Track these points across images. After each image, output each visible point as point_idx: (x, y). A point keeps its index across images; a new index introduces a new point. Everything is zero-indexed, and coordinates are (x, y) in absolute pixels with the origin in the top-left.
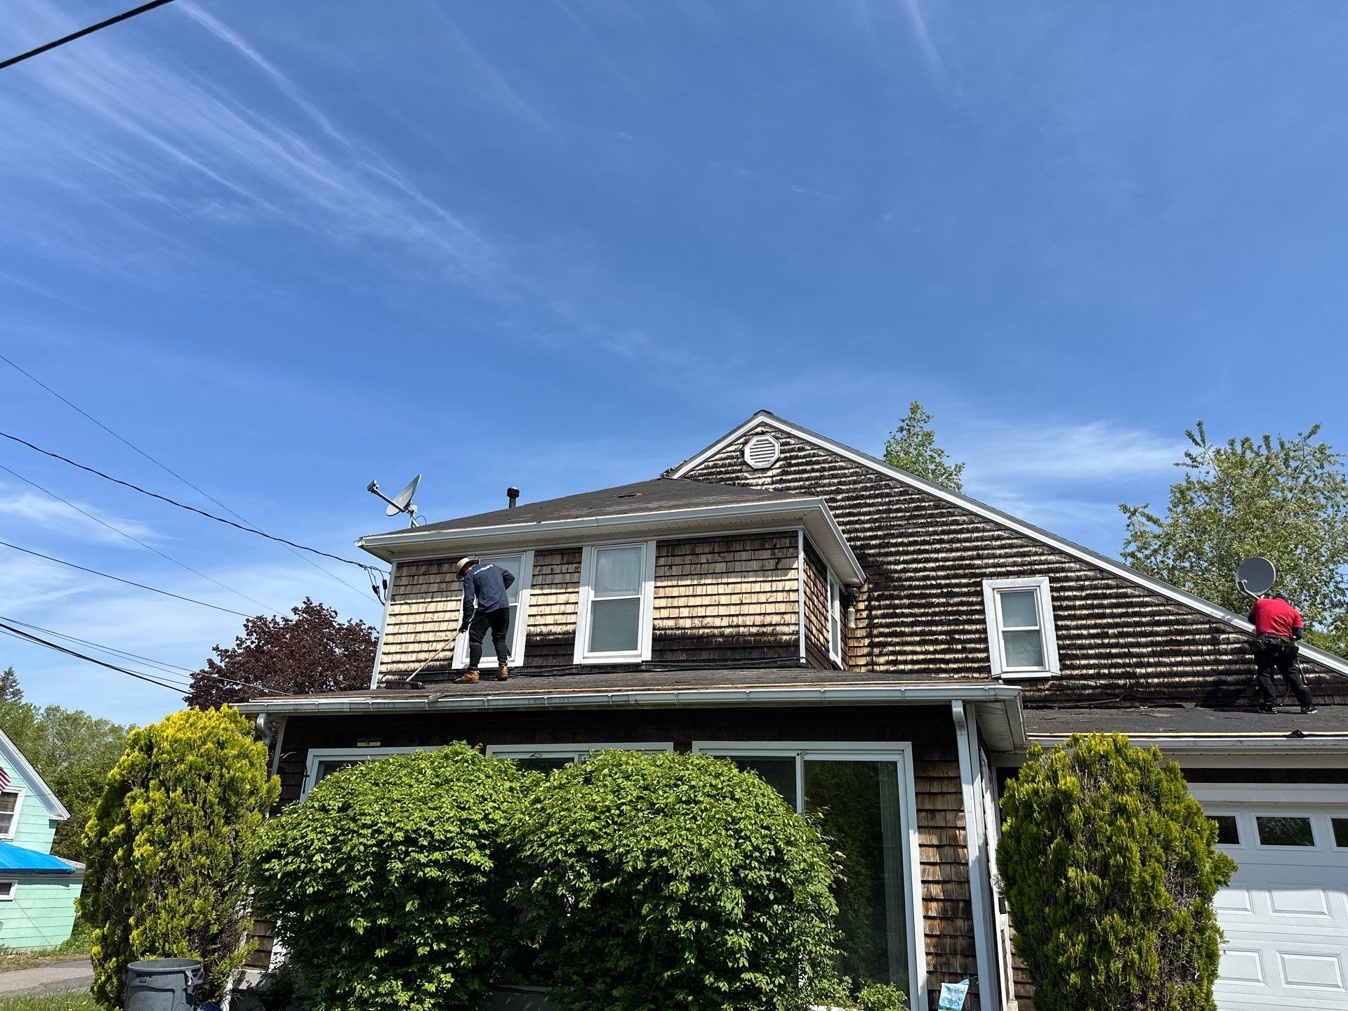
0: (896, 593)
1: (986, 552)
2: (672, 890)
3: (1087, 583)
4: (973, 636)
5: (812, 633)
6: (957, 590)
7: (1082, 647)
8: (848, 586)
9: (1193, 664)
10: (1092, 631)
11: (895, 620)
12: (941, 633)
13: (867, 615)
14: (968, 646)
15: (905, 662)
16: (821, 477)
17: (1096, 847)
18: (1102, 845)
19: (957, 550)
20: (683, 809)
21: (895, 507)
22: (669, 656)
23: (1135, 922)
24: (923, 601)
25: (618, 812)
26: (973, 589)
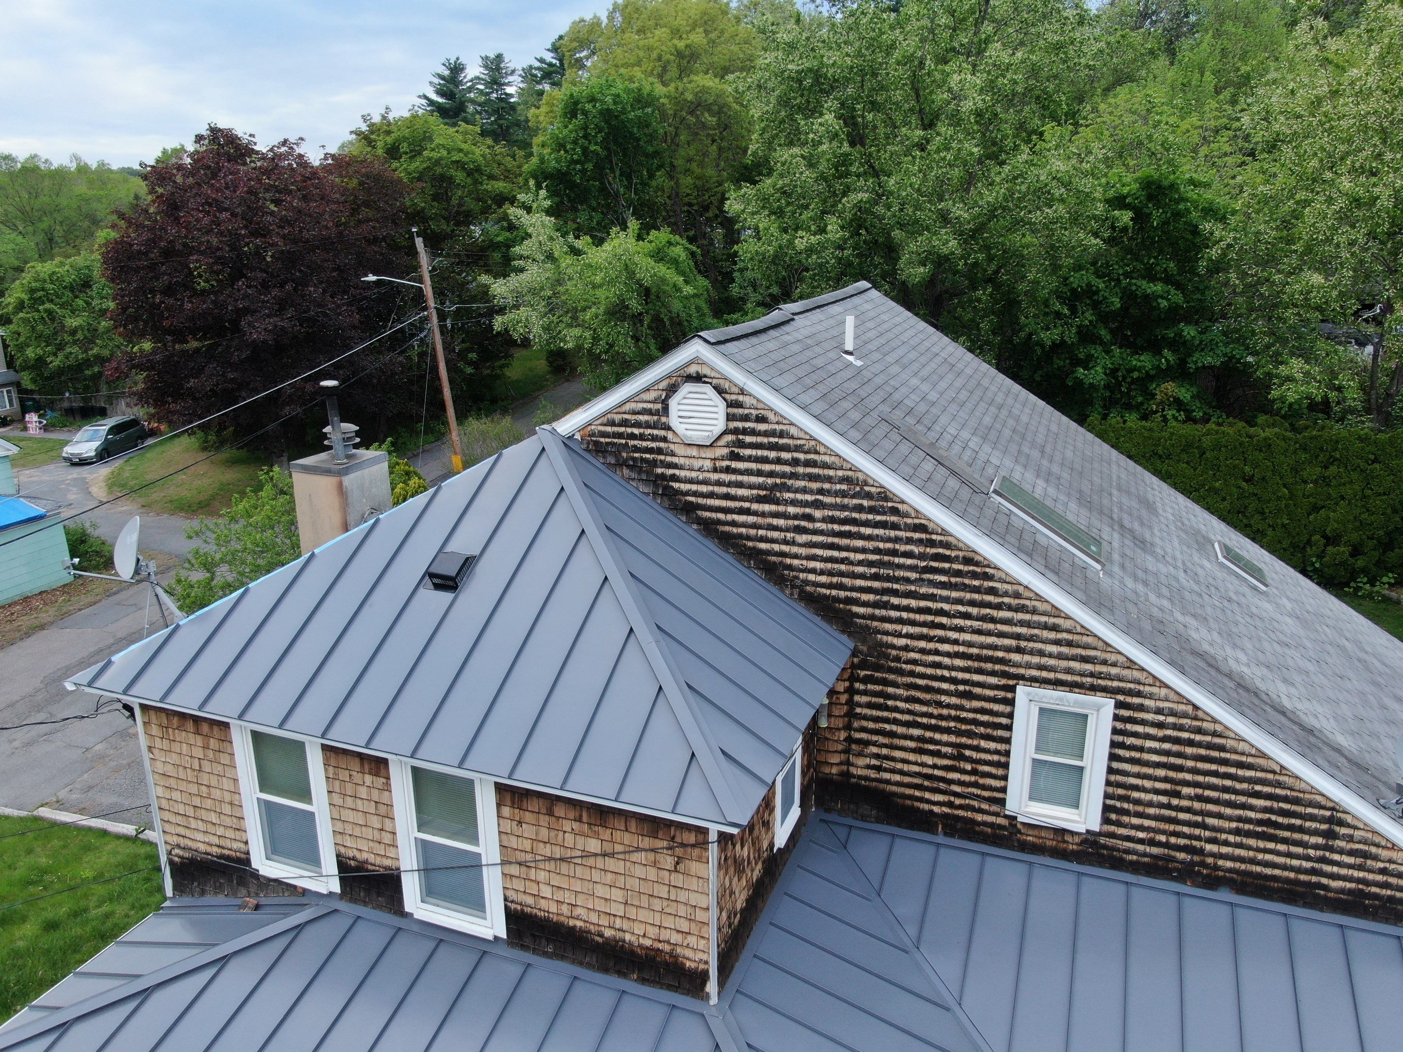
0: (891, 677)
1: (1030, 644)
3: (1171, 720)
4: (990, 757)
6: (977, 690)
7: (1137, 802)
9: (1289, 855)
10: (1159, 785)
11: (885, 714)
12: (947, 744)
13: (847, 701)
14: (981, 768)
16: (793, 475)
22: (530, 941)
24: (928, 696)
26: (1001, 694)
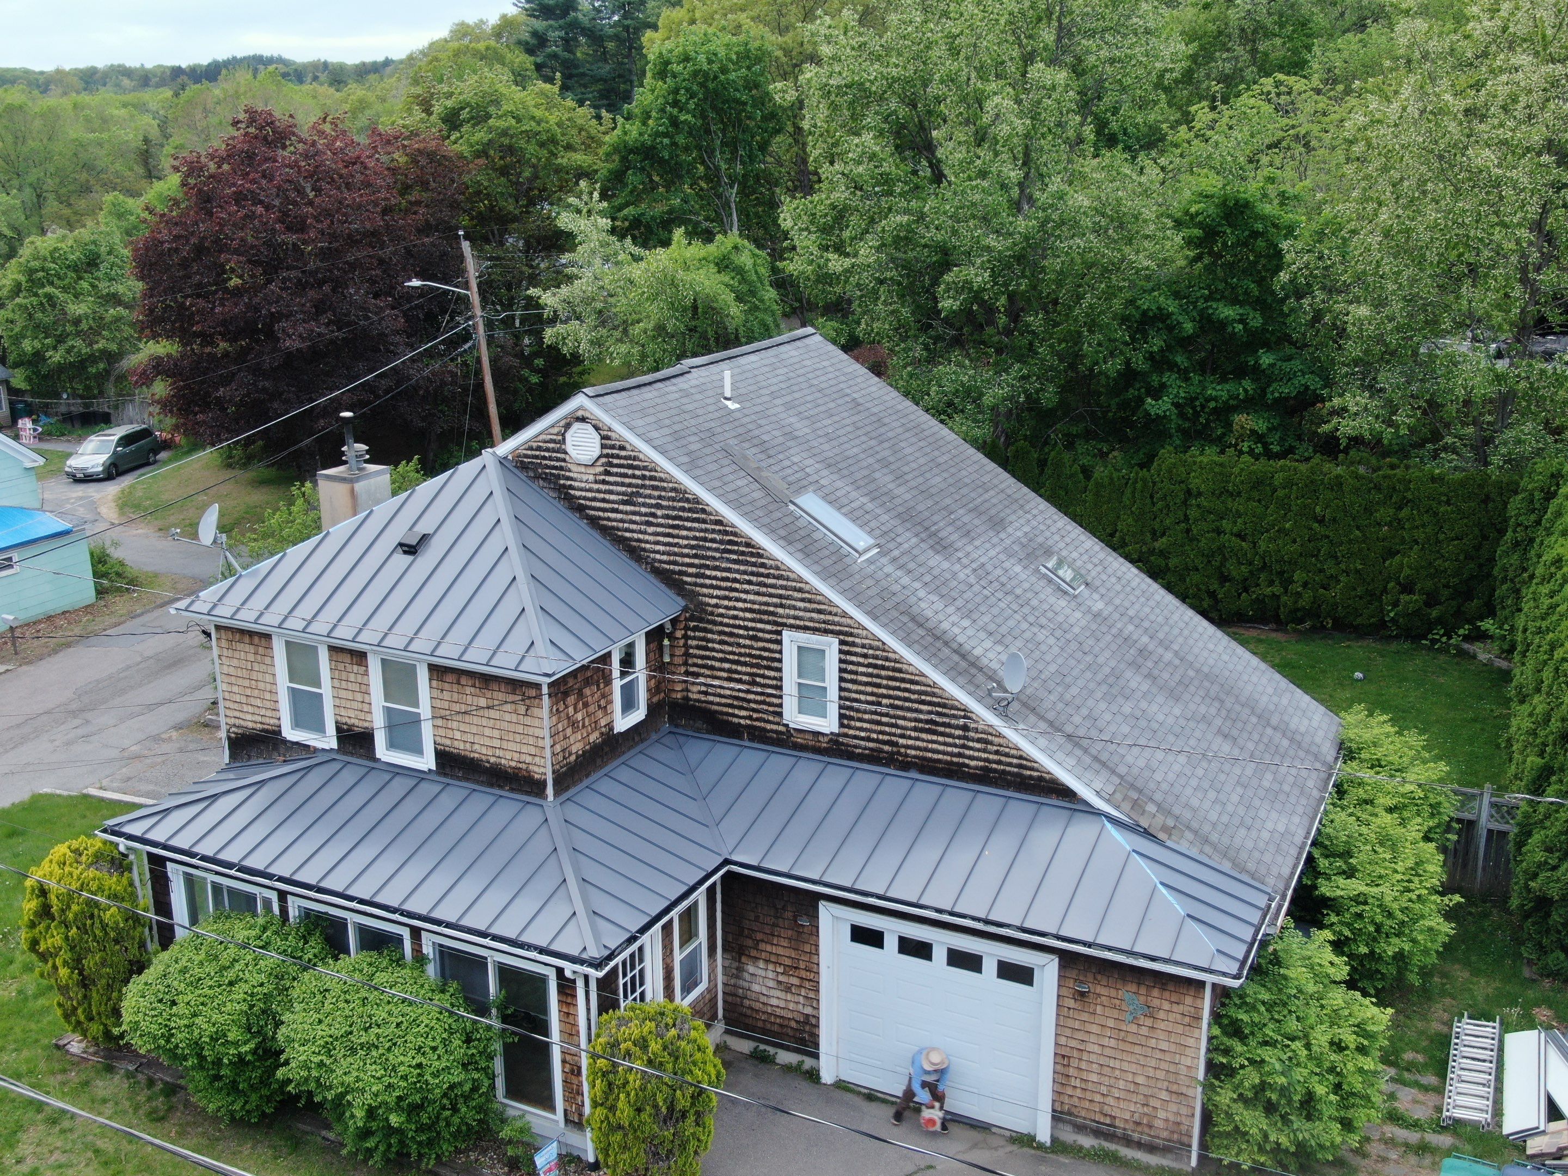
0: (709, 627)
1: (788, 602)
3: (870, 652)
4: (771, 682)
6: (760, 635)
7: (858, 711)
9: (945, 744)
10: (870, 698)
11: (707, 653)
12: (745, 674)
13: (684, 644)
14: (766, 690)
15: (714, 694)
16: (643, 486)
21: (711, 536)
22: (449, 770)
24: (732, 640)
26: (774, 637)
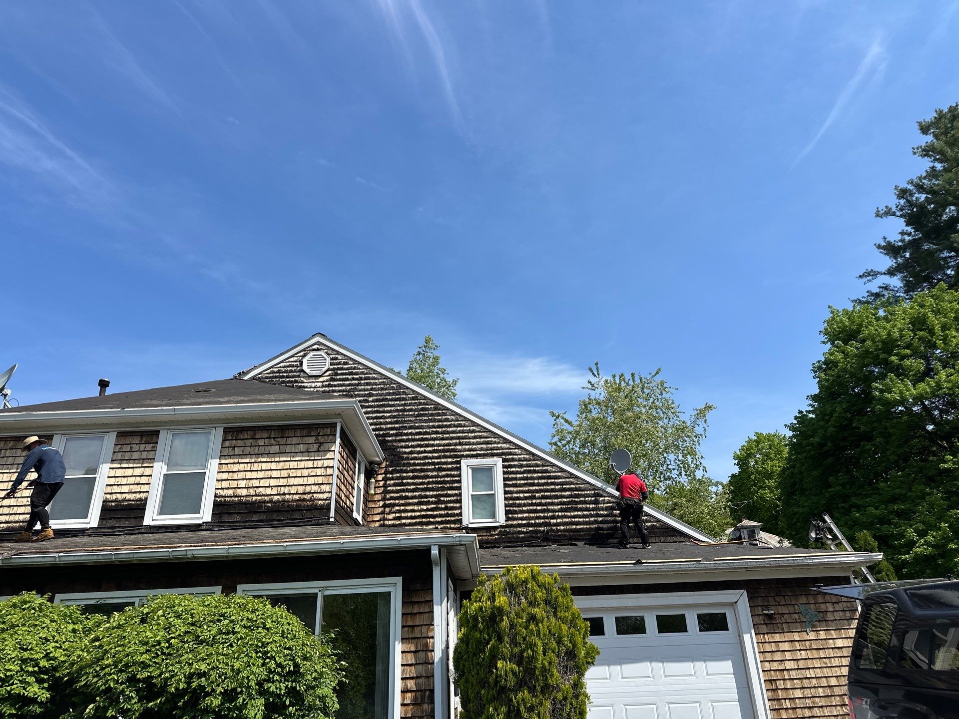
0: (404, 468)
1: (465, 440)
2: (207, 704)
3: (525, 463)
4: (453, 498)
5: (341, 498)
6: (444, 466)
7: (519, 505)
8: (372, 463)
9: (584, 516)
10: (526, 495)
11: (402, 488)
12: (432, 496)
13: (384, 484)
14: (449, 505)
15: (407, 518)
16: (359, 384)
17: (516, 646)
18: (520, 643)
19: (447, 439)
20: (223, 639)
21: (408, 408)
22: (226, 518)
23: (537, 695)
24: (422, 474)
25: (167, 644)
26: (455, 466)
